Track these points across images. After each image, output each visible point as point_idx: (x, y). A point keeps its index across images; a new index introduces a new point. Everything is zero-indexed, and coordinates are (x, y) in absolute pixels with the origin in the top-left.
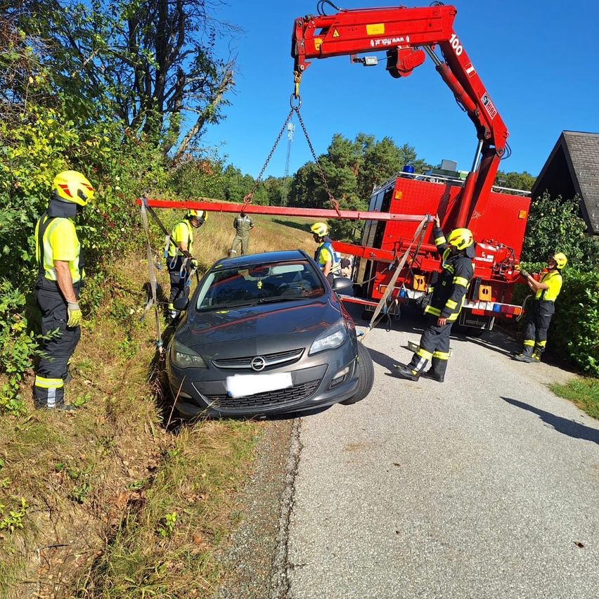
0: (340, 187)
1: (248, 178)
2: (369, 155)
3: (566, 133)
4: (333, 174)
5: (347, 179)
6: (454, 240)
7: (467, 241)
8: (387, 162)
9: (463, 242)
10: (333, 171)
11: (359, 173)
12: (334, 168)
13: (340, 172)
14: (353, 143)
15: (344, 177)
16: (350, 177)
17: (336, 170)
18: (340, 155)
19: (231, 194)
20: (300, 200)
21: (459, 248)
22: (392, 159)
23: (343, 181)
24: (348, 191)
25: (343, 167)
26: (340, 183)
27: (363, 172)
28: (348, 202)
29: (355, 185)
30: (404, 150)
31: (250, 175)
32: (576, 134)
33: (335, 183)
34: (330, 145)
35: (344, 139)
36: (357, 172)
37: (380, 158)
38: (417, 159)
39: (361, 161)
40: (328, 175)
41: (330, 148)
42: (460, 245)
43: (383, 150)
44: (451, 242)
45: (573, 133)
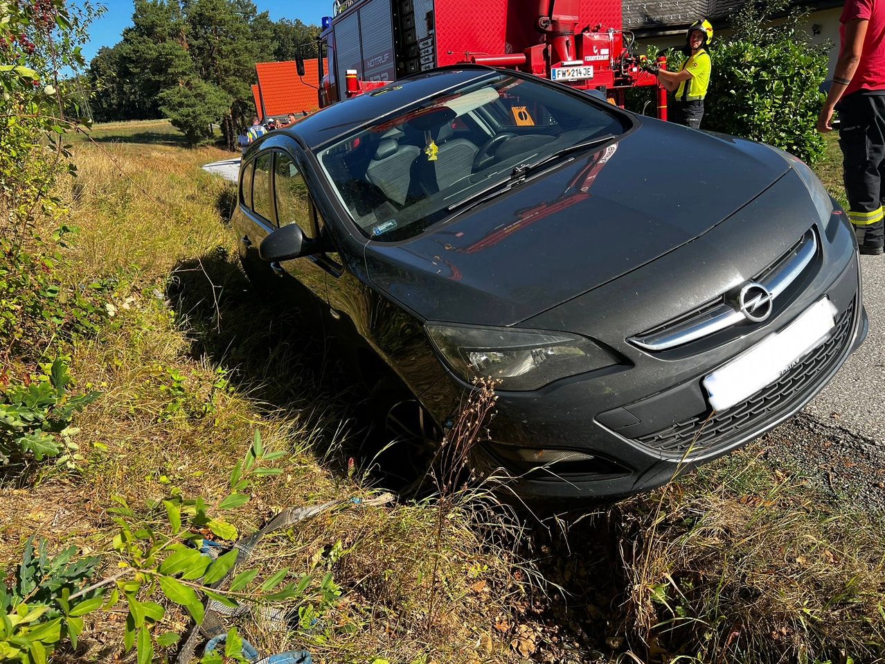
0: (170, 70)
2: (195, 18)
4: (155, 54)
5: (177, 56)
8: (222, 23)
10: (151, 49)
11: (189, 45)
12: (152, 45)
13: (164, 48)
14: (166, 3)
15: (171, 54)
16: (179, 53)
17: (155, 47)
18: (153, 25)
20: (110, 105)
22: (228, 17)
23: (172, 60)
24: (184, 74)
25: (164, 40)
26: (169, 64)
27: (194, 42)
28: (190, 89)
29: (189, 62)
33: (161, 65)
34: (134, 12)
36: (186, 45)
37: (210, 19)
38: (259, 13)
39: (186, 28)
40: (148, 57)
41: (135, 16)
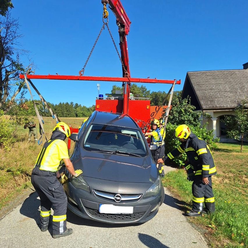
1: (84, 107)
3: (188, 72)
6: (180, 135)
7: (187, 132)
9: (186, 134)
14: (121, 88)
19: (78, 114)
21: (185, 138)
30: (142, 88)
31: (85, 106)
32: (193, 72)
35: (117, 87)
38: (147, 90)
41: (112, 91)
42: (185, 136)
43: (133, 89)
44: (179, 137)
45: (191, 72)
